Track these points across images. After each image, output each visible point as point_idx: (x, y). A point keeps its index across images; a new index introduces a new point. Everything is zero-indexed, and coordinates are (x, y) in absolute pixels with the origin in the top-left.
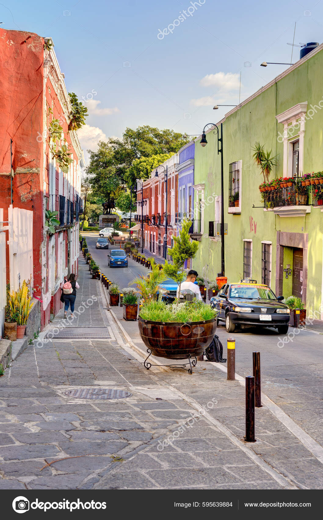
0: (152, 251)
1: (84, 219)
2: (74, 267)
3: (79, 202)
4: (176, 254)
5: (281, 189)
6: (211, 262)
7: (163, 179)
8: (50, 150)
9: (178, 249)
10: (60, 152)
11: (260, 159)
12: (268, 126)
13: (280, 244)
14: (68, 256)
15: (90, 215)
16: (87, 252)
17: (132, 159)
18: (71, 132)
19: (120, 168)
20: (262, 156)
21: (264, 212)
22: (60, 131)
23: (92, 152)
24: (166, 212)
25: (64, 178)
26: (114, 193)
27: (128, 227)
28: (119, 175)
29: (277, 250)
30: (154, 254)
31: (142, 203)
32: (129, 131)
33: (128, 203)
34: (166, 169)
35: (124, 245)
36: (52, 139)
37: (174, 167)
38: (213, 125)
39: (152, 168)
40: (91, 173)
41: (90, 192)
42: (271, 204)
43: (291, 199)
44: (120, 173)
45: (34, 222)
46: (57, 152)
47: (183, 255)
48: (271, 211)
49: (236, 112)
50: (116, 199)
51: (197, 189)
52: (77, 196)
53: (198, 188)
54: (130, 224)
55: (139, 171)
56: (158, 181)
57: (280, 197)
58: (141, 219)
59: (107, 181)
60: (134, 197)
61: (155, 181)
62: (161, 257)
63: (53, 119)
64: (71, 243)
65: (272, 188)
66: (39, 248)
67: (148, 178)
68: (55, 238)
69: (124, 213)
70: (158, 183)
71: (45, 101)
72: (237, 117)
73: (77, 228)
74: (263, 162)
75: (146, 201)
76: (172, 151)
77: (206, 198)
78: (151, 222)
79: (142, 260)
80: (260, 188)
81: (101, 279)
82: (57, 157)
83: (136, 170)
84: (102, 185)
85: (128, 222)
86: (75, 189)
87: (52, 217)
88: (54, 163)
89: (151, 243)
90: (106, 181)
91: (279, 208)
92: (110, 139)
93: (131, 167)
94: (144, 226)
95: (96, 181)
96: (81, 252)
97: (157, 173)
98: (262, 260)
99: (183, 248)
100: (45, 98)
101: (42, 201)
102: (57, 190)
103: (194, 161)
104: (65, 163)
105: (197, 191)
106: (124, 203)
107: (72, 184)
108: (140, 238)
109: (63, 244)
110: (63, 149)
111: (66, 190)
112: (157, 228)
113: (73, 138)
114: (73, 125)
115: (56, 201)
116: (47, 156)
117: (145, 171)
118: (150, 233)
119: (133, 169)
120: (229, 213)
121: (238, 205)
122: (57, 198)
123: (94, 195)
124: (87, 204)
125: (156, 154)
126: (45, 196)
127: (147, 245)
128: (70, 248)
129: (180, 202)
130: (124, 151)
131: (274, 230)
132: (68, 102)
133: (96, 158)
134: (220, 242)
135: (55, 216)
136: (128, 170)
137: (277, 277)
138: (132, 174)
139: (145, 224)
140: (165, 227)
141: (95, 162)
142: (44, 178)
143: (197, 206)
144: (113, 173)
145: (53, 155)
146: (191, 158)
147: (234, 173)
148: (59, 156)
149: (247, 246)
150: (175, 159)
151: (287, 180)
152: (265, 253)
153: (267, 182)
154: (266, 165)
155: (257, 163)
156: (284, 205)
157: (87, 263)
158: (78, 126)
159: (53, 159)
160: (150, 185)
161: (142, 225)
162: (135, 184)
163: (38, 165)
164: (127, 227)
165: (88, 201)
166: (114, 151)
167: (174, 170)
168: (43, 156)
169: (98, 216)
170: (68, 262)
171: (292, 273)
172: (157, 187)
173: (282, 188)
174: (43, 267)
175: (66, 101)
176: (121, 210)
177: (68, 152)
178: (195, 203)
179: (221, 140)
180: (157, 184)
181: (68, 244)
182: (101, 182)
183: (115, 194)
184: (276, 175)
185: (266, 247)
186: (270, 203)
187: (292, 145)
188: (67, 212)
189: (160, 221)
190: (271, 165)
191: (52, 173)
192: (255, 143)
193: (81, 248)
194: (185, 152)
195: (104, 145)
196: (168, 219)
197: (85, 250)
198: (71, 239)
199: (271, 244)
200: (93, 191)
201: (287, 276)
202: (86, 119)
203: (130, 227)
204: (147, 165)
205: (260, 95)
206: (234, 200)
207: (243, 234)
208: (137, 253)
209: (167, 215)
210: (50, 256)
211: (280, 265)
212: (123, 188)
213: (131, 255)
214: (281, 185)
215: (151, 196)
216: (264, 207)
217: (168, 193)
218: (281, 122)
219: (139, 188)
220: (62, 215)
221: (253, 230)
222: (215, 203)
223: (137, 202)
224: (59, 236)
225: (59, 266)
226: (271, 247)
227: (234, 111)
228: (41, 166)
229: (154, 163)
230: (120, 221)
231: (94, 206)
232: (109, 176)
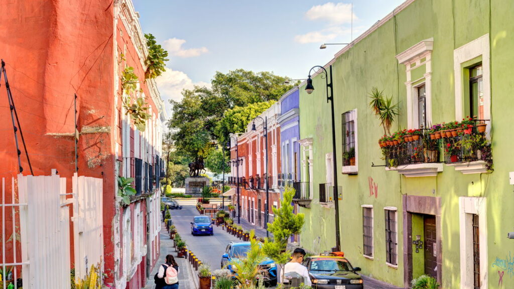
0: (251, 221)
1: (167, 183)
2: (155, 244)
3: (159, 164)
4: (278, 230)
5: (405, 144)
6: (323, 234)
7: (261, 133)
8: (123, 105)
9: (280, 223)
10: (134, 106)
11: (379, 107)
12: (387, 68)
13: (408, 210)
14: (148, 231)
15: (174, 178)
16: (171, 225)
17: (223, 110)
18: (148, 80)
19: (209, 121)
20: (381, 104)
21: (386, 171)
22: (135, 81)
23: (175, 102)
24: (267, 173)
25: (140, 136)
26: (203, 150)
27: (221, 191)
28: (208, 129)
29: (404, 218)
30: (253, 224)
31: (238, 162)
32: (219, 75)
33: (220, 163)
34: (265, 121)
35: (216, 214)
36: (124, 91)
37: (274, 118)
38: (320, 68)
39: (248, 119)
40: (174, 127)
41: (173, 150)
42: (394, 162)
43: (418, 155)
44: (210, 127)
45: (105, 192)
46: (131, 106)
47: (285, 231)
48: (394, 170)
49: (348, 52)
50: (206, 158)
51: (303, 145)
52: (157, 157)
53: (305, 143)
54: (224, 188)
55: (232, 123)
56: (256, 136)
57: (405, 153)
58: (236, 182)
59: (194, 136)
60: (227, 155)
61: (252, 135)
62: (262, 228)
63: (126, 67)
64: (151, 215)
65: (395, 142)
66: (110, 223)
67: (243, 132)
68: (131, 210)
69: (216, 175)
70: (256, 138)
71: (116, 47)
72: (349, 58)
73: (157, 196)
74: (382, 112)
75: (242, 160)
76: (272, 98)
77: (314, 155)
78: (249, 186)
79: (238, 232)
80: (380, 143)
81: (188, 258)
82: (131, 112)
83: (229, 123)
84: (188, 141)
85: (221, 185)
86: (155, 148)
87: (126, 184)
88: (128, 119)
89: (249, 211)
90: (192, 137)
91: (404, 166)
92: (196, 87)
93: (222, 119)
94: (240, 190)
95: (181, 136)
96: (164, 224)
97: (254, 126)
98: (386, 230)
99: (285, 222)
100: (115, 43)
101: (113, 166)
102: (132, 151)
103: (299, 111)
104: (142, 119)
105: (304, 148)
106: (216, 163)
107: (150, 143)
108: (235, 205)
109: (141, 217)
110: (138, 102)
111: (144, 150)
112: (256, 193)
113: (151, 86)
114: (151, 72)
115: (131, 164)
116: (120, 111)
117: (240, 123)
118: (248, 198)
119: (225, 121)
120: (343, 173)
121: (354, 164)
122: (132, 161)
123: (178, 153)
124: (170, 164)
125: (253, 102)
126: (118, 160)
127: (244, 213)
128: (149, 220)
129: (283, 160)
130: (213, 101)
131: (400, 194)
132: (145, 46)
133: (180, 109)
134: (333, 208)
135: (130, 184)
136: (219, 123)
137: (404, 251)
138: (225, 128)
139: (241, 187)
140: (266, 192)
141: (179, 114)
142: (116, 138)
143: (304, 165)
144: (200, 127)
145: (127, 111)
146: (295, 108)
147: (347, 124)
148: (133, 111)
149: (367, 213)
150: (276, 108)
151: (413, 133)
152: (389, 222)
153: (388, 135)
154: (386, 115)
155: (375, 112)
156: (410, 163)
157: (172, 238)
158: (156, 73)
159: (126, 114)
160: (246, 141)
161: (238, 189)
162: (228, 139)
163: (109, 123)
164: (219, 192)
165: (171, 161)
166: (201, 100)
167: (274, 122)
168: (114, 112)
169: (183, 179)
170: (147, 237)
171: (423, 246)
172: (254, 143)
173: (407, 143)
174: (116, 247)
175: (141, 45)
176: (212, 171)
177: (144, 106)
178: (302, 161)
179: (331, 85)
180: (254, 139)
181: (147, 216)
182: (187, 137)
183: (203, 152)
184: (399, 126)
185: (390, 214)
186: (393, 160)
187: (417, 90)
188: (145, 177)
189: (259, 183)
190: (392, 114)
191: (126, 131)
192: (372, 88)
193: (164, 220)
194: (288, 100)
195: (189, 93)
196: (269, 182)
197: (168, 222)
198: (151, 209)
199: (396, 211)
200: (177, 149)
201: (417, 249)
202: (166, 64)
203: (223, 192)
204: (242, 116)
205: (376, 30)
206: (349, 158)
207: (361, 198)
208: (232, 224)
209: (268, 176)
210: (124, 233)
211: (408, 237)
212: (213, 145)
213: (225, 227)
214: (406, 139)
215: (248, 153)
216: (386, 166)
217: (269, 149)
218: (403, 63)
219: (233, 144)
220: (138, 181)
221: (373, 193)
222: (326, 161)
223: (231, 161)
224: (135, 207)
225: (136, 244)
226: (396, 214)
227: (346, 50)
228: (112, 124)
229: (250, 113)
230: (210, 184)
231: (179, 168)
232: (196, 131)
